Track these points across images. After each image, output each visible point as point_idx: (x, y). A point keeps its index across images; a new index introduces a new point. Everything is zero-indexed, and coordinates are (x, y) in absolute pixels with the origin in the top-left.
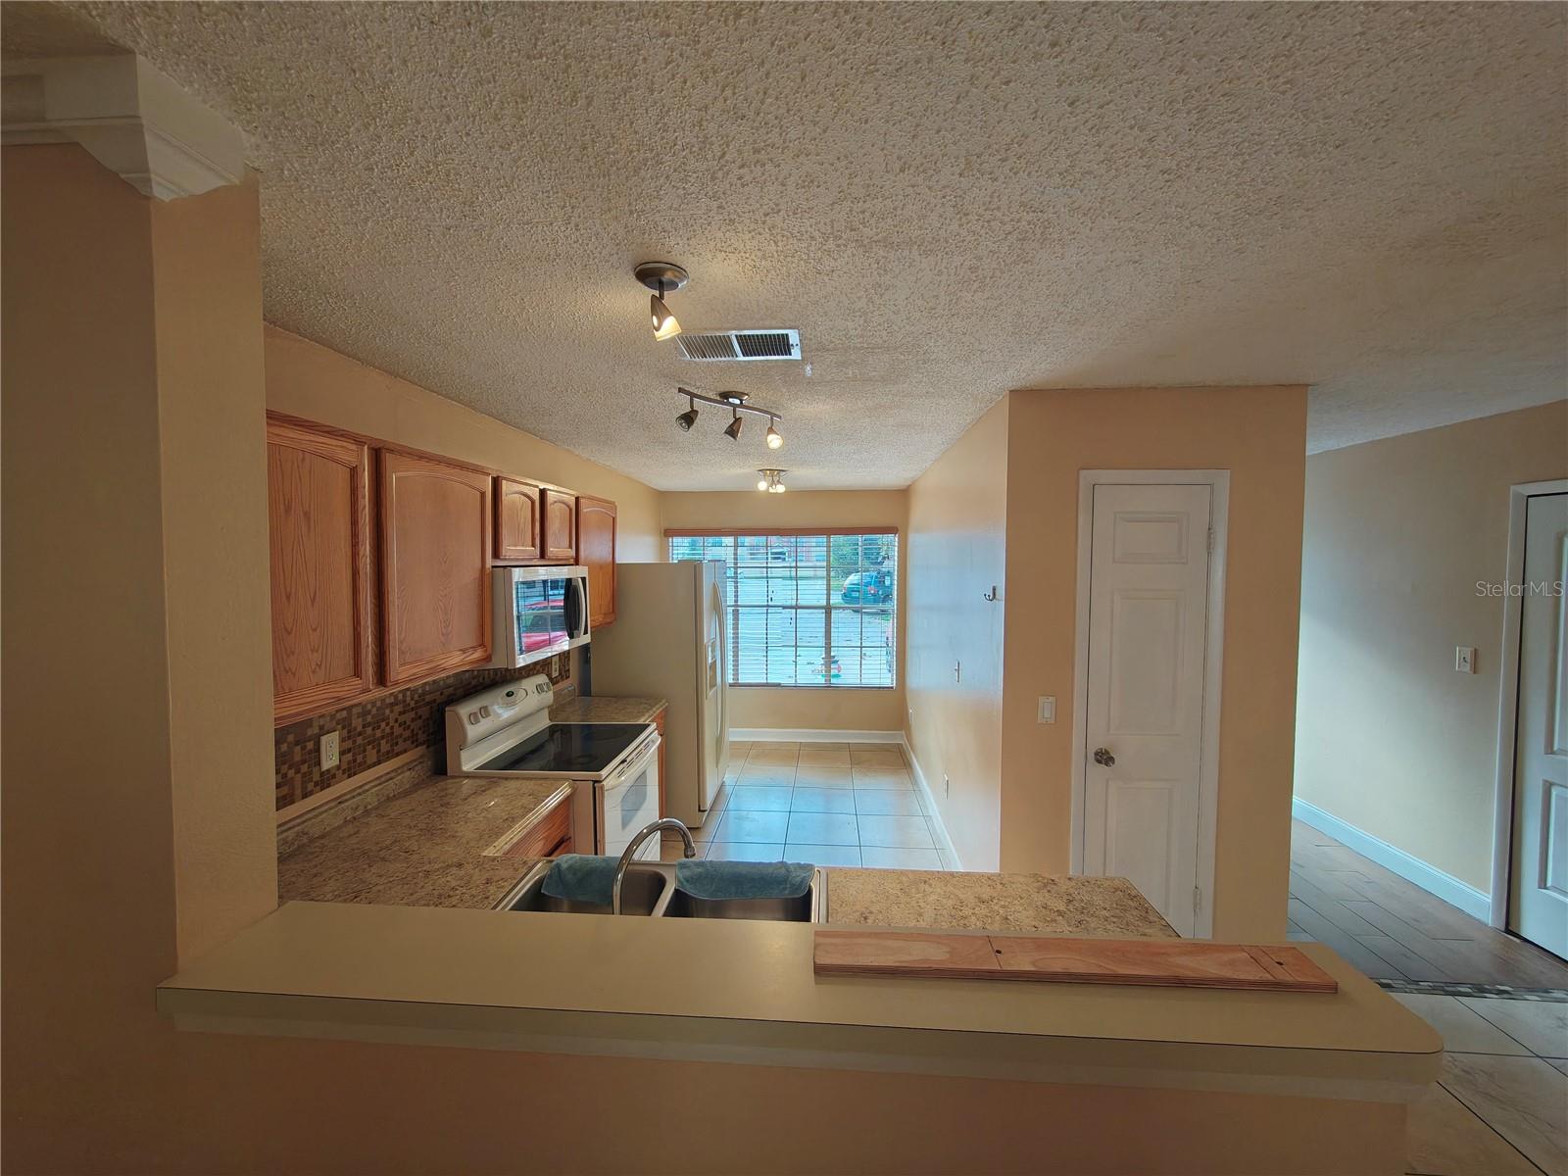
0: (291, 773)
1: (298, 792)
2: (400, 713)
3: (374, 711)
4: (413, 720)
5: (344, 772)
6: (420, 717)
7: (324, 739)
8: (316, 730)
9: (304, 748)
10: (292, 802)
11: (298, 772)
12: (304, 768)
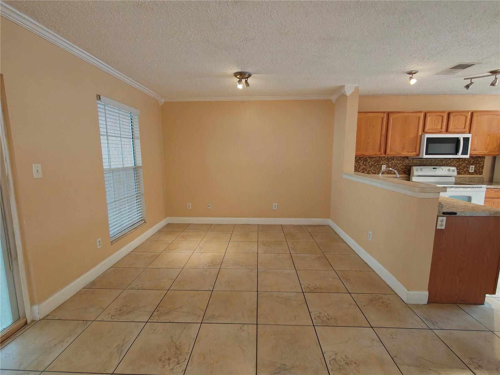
0: (376, 169)
1: (377, 173)
2: (401, 166)
3: (394, 164)
4: (405, 168)
5: (386, 173)
6: (407, 168)
7: (383, 166)
8: (381, 164)
9: (379, 166)
10: (376, 174)
11: (377, 169)
12: (378, 169)
